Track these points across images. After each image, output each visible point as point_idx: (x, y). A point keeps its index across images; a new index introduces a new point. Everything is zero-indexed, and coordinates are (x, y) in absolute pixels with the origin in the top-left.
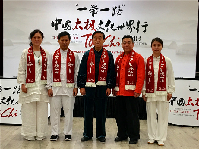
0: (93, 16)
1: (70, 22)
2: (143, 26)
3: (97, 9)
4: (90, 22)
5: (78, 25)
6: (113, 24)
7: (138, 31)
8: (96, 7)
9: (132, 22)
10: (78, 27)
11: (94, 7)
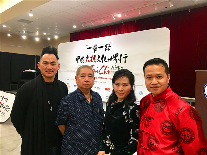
0: (95, 52)
1: (84, 58)
2: (124, 58)
4: (93, 57)
5: (87, 59)
6: (106, 57)
7: (121, 62)
9: (117, 55)
11: (95, 46)
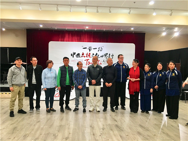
0: (90, 51)
1: (79, 54)
3: (92, 48)
4: (88, 54)
5: (83, 55)
6: (99, 55)
9: (107, 54)
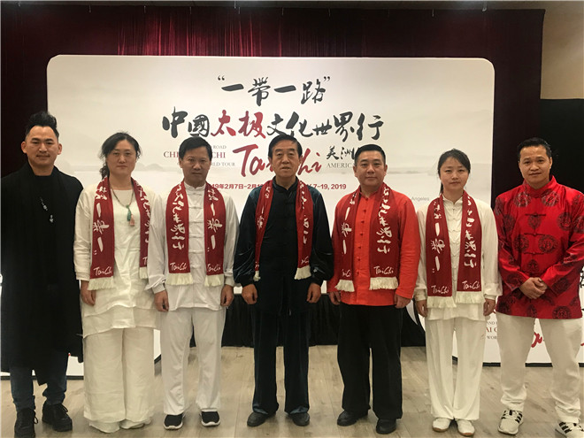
0: (259, 104)
1: (206, 118)
2: (371, 126)
3: (268, 87)
4: (252, 118)
5: (225, 125)
6: (305, 122)
7: (360, 138)
8: (265, 82)
9: (347, 117)
10: (224, 129)
11: (260, 84)
